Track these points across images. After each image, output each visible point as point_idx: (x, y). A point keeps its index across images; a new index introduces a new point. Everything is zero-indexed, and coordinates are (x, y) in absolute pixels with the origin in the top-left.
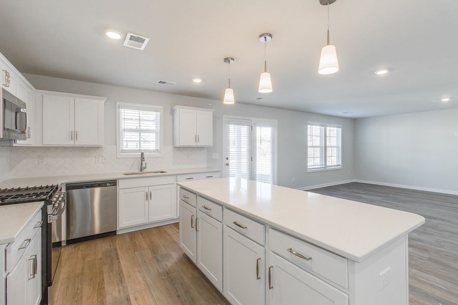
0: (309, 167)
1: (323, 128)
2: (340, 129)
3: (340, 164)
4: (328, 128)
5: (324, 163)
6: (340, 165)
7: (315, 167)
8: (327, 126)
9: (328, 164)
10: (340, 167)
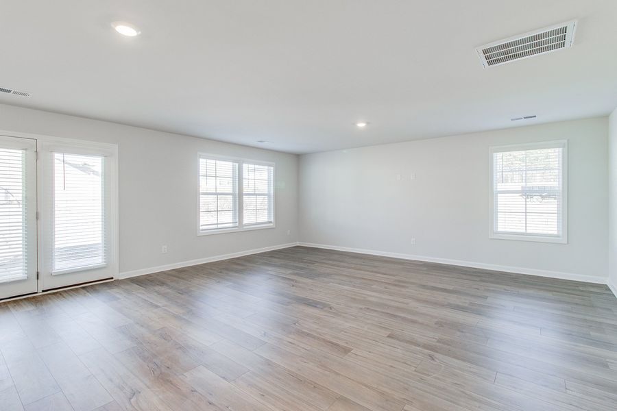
0: (201, 228)
1: (237, 164)
2: (272, 168)
3: (272, 220)
4: (245, 166)
5: (237, 220)
6: (271, 222)
7: (220, 226)
8: (243, 162)
9: (246, 221)
10: (271, 224)
